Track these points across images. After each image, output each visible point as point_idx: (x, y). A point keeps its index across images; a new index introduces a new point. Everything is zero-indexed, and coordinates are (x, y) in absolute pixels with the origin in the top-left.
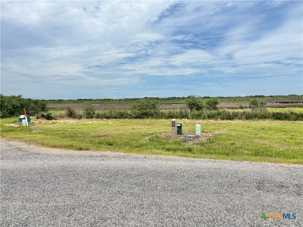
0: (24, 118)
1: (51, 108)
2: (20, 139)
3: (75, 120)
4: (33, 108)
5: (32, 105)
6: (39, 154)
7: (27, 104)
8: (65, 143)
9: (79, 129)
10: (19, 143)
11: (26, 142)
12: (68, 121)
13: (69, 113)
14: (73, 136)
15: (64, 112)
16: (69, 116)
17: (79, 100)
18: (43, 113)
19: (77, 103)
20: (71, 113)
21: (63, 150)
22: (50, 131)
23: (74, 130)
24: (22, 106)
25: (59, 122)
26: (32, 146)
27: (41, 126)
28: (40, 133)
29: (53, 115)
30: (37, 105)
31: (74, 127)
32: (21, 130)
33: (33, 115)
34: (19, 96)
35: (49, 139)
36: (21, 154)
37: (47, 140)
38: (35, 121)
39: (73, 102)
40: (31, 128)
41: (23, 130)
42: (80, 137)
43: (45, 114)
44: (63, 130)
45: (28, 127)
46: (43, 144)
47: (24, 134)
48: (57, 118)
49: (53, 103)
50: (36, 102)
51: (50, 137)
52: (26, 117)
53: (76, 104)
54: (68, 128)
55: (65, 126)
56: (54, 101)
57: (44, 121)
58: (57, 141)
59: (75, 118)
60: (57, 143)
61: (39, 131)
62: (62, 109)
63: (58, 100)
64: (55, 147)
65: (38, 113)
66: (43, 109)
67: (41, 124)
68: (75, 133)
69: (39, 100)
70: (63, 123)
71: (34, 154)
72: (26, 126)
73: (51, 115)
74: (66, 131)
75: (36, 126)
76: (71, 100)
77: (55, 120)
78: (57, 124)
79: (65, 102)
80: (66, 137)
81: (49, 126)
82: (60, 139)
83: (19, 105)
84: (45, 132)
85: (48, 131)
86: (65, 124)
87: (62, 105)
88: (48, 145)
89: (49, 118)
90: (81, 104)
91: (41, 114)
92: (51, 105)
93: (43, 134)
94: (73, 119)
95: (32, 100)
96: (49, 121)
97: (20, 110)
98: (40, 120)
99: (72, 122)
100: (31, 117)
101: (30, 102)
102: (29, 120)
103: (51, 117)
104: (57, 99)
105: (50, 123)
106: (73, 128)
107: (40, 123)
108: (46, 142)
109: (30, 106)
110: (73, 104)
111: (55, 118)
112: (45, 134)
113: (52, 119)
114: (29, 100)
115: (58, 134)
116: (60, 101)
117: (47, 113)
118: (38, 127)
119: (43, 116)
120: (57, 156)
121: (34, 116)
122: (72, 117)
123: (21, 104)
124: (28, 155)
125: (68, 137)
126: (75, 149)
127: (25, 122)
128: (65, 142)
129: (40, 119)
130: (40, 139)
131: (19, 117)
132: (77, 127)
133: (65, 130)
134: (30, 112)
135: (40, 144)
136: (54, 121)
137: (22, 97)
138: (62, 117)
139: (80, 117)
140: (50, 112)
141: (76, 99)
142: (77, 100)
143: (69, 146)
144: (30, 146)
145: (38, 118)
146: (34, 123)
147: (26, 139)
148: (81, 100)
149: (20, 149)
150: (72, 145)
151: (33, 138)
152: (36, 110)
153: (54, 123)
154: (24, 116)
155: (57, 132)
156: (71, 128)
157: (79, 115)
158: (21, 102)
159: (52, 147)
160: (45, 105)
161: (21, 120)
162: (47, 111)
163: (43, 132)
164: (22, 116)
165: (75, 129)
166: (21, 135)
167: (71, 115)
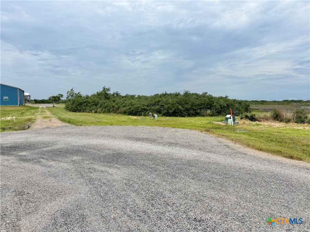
0: (230, 118)
1: (254, 109)
2: (227, 137)
3: (281, 123)
4: (237, 108)
5: (237, 105)
6: (246, 154)
7: (232, 105)
8: (273, 148)
9: (287, 134)
10: (226, 141)
11: (233, 140)
12: (273, 124)
13: (275, 116)
14: (280, 141)
15: (269, 114)
16: (275, 118)
17: (285, 101)
18: (246, 114)
19: (283, 104)
20: (277, 116)
21: (271, 155)
22: (254, 133)
23: (280, 134)
24: (228, 106)
25: (263, 124)
26: (238, 145)
27: (245, 126)
28: (244, 134)
29: (257, 116)
30: (241, 105)
31: (281, 131)
32: (227, 129)
33: (237, 116)
34: (226, 97)
35: (254, 141)
36: (229, 151)
37: (252, 142)
38: (239, 122)
39: (277, 103)
40: (236, 127)
41: (228, 129)
42: (289, 143)
43: (249, 115)
44: (268, 133)
45: (233, 126)
46: (248, 145)
47: (230, 133)
48: (261, 120)
49: (255, 104)
50: (240, 103)
51: (255, 139)
52: (232, 117)
53: (281, 106)
54: (273, 132)
55: (270, 129)
56: (256, 102)
57: (248, 122)
58: (262, 144)
59: (281, 121)
60: (263, 146)
61: (243, 131)
62: (266, 111)
63: (261, 101)
64: (261, 150)
65: (242, 113)
66: (247, 110)
67: (245, 125)
68: (282, 138)
69: (243, 101)
70: (268, 125)
71: (241, 153)
72: (231, 125)
73: (255, 116)
74: (272, 134)
75: (240, 126)
76: (275, 101)
77: (259, 122)
78: (261, 126)
79: (269, 103)
80: (272, 141)
81: (252, 127)
82: (265, 142)
83: (226, 105)
84: (250, 133)
85: (252, 133)
86: (269, 127)
87: (265, 106)
88: (253, 147)
89: (252, 119)
90: (288, 106)
91: (245, 114)
92: (254, 105)
93: (247, 134)
94: (279, 122)
95: (237, 101)
96: (252, 122)
97: (226, 110)
98: (244, 121)
99: (277, 125)
100: (236, 117)
101: (236, 102)
102: (234, 120)
103: (255, 119)
104: (259, 100)
105: (254, 124)
106: (280, 133)
107: (244, 123)
108: (251, 143)
109: (235, 106)
110: (277, 106)
111: (259, 120)
112: (249, 135)
113: (256, 121)
114: (235, 100)
115: (262, 137)
116: (263, 102)
117: (251, 114)
118: (242, 128)
119: (247, 117)
120: (264, 160)
121: (239, 116)
122: (278, 120)
123: (227, 105)
124: (235, 153)
125: (274, 142)
126: (284, 157)
127: (230, 121)
128: (272, 146)
129: (244, 119)
130: (245, 139)
131: (226, 117)
132: (284, 131)
133: (270, 134)
134: (235, 112)
135: (246, 144)
136: (257, 122)
137: (228, 98)
138: (266, 119)
139: (288, 121)
140: (253, 113)
141: (281, 100)
142: (283, 101)
143: (277, 152)
144: (236, 145)
145: (242, 119)
146: (238, 123)
147: (232, 137)
148: (287, 101)
149: (228, 147)
150: (281, 152)
151: (239, 138)
152: (240, 110)
153: (258, 125)
154: (230, 115)
155: (262, 135)
156: (278, 132)
157: (286, 119)
158: (227, 103)
159: (258, 149)
160: (249, 106)
161: (227, 119)
162: (250, 112)
163: (247, 133)
164: (228, 116)
165: (282, 134)
166: (227, 133)
167: (277, 117)
